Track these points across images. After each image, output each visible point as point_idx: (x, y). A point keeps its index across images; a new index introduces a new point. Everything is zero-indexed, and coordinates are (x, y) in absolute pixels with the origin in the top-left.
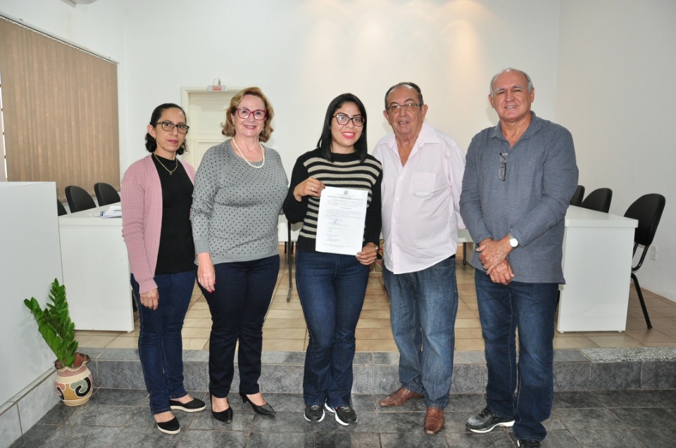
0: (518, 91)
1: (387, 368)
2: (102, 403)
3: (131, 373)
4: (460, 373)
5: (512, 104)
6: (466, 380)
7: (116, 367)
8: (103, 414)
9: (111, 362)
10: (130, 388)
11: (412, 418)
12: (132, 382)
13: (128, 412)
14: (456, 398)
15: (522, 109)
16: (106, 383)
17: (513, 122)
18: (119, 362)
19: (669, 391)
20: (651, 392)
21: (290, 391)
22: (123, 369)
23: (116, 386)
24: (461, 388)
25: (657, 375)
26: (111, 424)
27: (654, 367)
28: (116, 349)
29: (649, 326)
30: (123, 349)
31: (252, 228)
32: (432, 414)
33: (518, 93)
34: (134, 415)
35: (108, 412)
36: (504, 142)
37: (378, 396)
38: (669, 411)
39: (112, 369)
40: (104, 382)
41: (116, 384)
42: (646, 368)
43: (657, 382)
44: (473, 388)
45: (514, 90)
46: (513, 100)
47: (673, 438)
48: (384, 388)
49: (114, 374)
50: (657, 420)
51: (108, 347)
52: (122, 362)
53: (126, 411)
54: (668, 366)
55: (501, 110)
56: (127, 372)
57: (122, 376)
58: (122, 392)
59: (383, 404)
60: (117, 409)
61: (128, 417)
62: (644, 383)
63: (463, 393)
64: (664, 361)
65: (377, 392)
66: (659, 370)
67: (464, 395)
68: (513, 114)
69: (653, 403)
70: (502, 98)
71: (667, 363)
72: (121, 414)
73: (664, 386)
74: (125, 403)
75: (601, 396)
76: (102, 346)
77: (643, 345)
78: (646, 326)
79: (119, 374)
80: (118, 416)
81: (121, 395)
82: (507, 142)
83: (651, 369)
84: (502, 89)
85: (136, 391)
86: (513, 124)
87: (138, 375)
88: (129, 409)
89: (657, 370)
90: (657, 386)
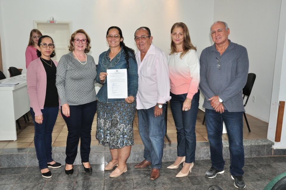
0: (221, 31)
1: (135, 151)
2: (3, 175)
3: (17, 159)
4: (167, 152)
5: (219, 37)
6: (170, 155)
7: (10, 157)
8: (4, 179)
9: (7, 155)
10: (17, 166)
11: (147, 172)
12: (18, 164)
13: (17, 177)
14: (166, 163)
15: (223, 39)
16: (4, 165)
17: (220, 44)
18: (11, 155)
19: (256, 158)
20: (249, 158)
21: (93, 163)
22: (13, 157)
23: (9, 166)
24: (168, 159)
25: (251, 151)
26: (8, 183)
27: (250, 148)
28: (9, 149)
29: (250, 131)
30: (13, 149)
31: (82, 90)
32: (154, 171)
33: (221, 32)
34: (20, 178)
35: (7, 178)
36: (218, 53)
37: (132, 164)
38: (255, 165)
39: (8, 158)
40: (3, 165)
41: (10, 165)
42: (246, 148)
43: (251, 154)
44: (173, 159)
45: (219, 31)
46: (219, 35)
47: (255, 176)
48: (134, 160)
49: (9, 160)
50: (249, 169)
51: (5, 148)
52: (13, 154)
53: (15, 177)
54: (256, 147)
55: (215, 40)
56: (15, 158)
57: (13, 161)
58: (13, 169)
59: (135, 167)
60: (11, 176)
61: (17, 179)
62: (246, 154)
63: (169, 161)
64: (254, 145)
65: (131, 162)
66: (252, 149)
67: (169, 162)
68: (220, 41)
69: (249, 162)
70: (214, 35)
71: (255, 146)
72: (13, 179)
73: (254, 156)
74: (15, 173)
75: (228, 161)
76: (2, 148)
77: (246, 139)
78: (248, 131)
79: (11, 160)
80: (11, 179)
81: (12, 170)
82: (219, 53)
83: (249, 149)
84: (214, 31)
85: (20, 168)
86: (220, 45)
87: (21, 160)
88: (17, 176)
89: (251, 149)
90: (251, 156)
